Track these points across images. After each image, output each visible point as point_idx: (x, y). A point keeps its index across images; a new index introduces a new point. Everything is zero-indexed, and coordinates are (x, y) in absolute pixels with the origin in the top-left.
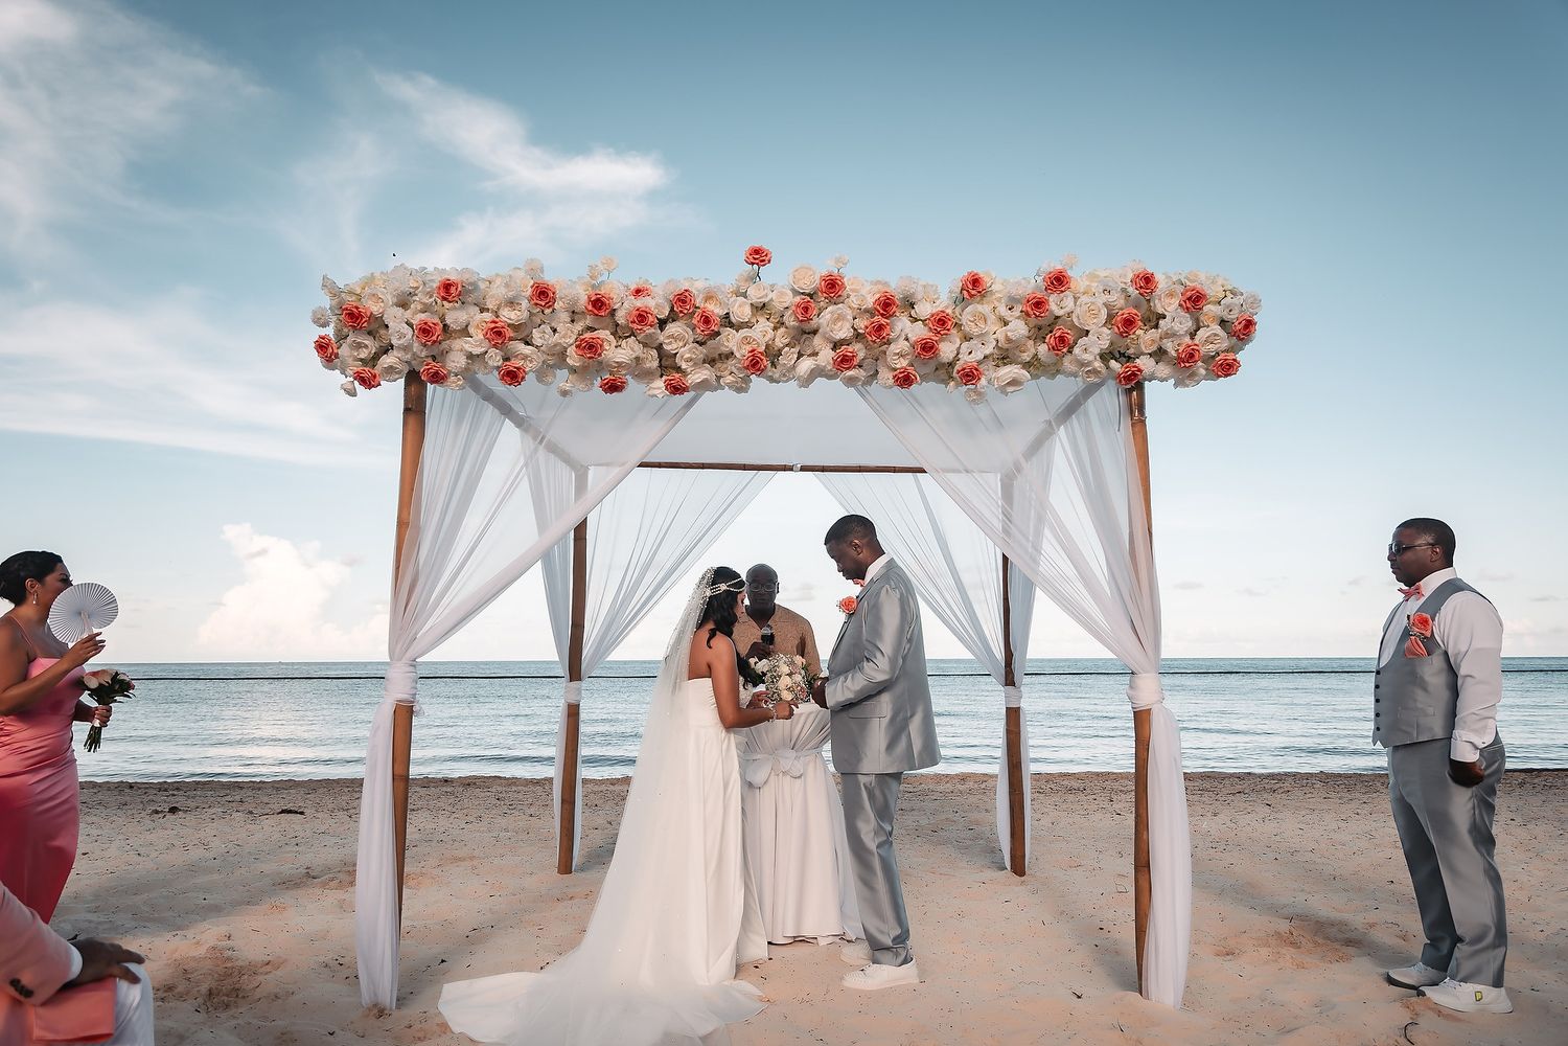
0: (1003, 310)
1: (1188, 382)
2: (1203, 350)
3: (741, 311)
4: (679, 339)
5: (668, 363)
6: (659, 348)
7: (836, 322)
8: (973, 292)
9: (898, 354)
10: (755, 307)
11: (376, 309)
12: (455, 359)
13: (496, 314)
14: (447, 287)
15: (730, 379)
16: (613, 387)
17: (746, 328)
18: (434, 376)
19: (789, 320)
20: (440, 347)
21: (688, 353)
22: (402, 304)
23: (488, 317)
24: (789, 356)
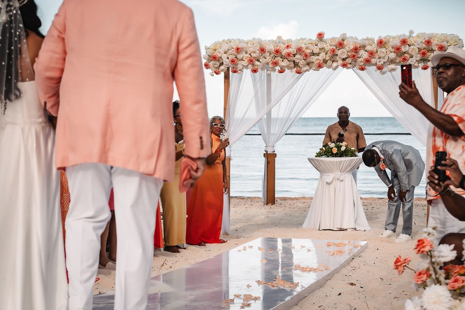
0: (390, 49)
3: (316, 50)
4: (298, 58)
5: (296, 64)
6: (294, 62)
7: (342, 53)
9: (361, 61)
10: (320, 49)
11: (219, 55)
12: (240, 67)
13: (250, 55)
14: (238, 49)
15: (314, 68)
16: (281, 72)
17: (318, 54)
18: (235, 72)
19: (329, 54)
20: (236, 65)
21: (302, 63)
22: (225, 53)
23: (248, 55)
24: (329, 63)
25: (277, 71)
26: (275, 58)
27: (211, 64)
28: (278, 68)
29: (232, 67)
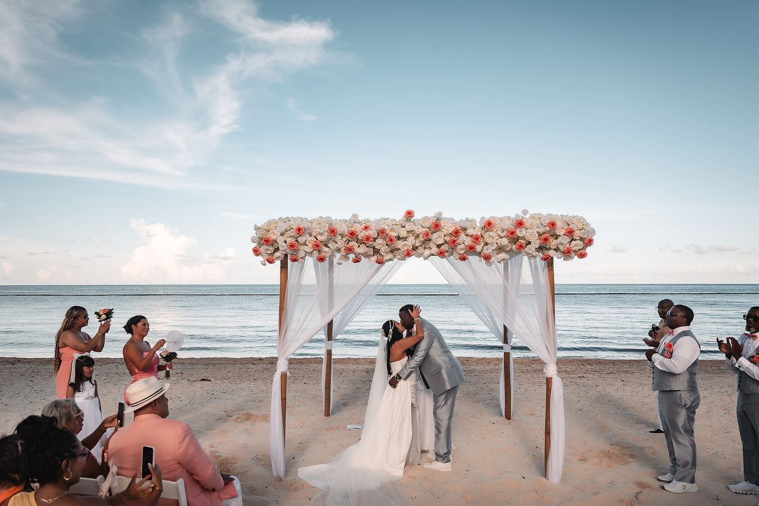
0: (500, 233)
1: (568, 259)
2: (574, 249)
3: (403, 233)
4: (380, 243)
5: (376, 251)
6: (374, 248)
7: (438, 238)
8: (489, 228)
9: (461, 249)
10: (408, 232)
11: (274, 237)
12: (301, 254)
13: (316, 238)
14: (299, 230)
15: (399, 257)
16: (357, 261)
17: (405, 239)
18: (294, 260)
19: (421, 238)
20: (297, 251)
21: (384, 249)
22: (282, 234)
23: (313, 238)
24: (420, 250)
25: (351, 259)
26: (348, 243)
27: (262, 249)
28: (352, 256)
29: (291, 254)
